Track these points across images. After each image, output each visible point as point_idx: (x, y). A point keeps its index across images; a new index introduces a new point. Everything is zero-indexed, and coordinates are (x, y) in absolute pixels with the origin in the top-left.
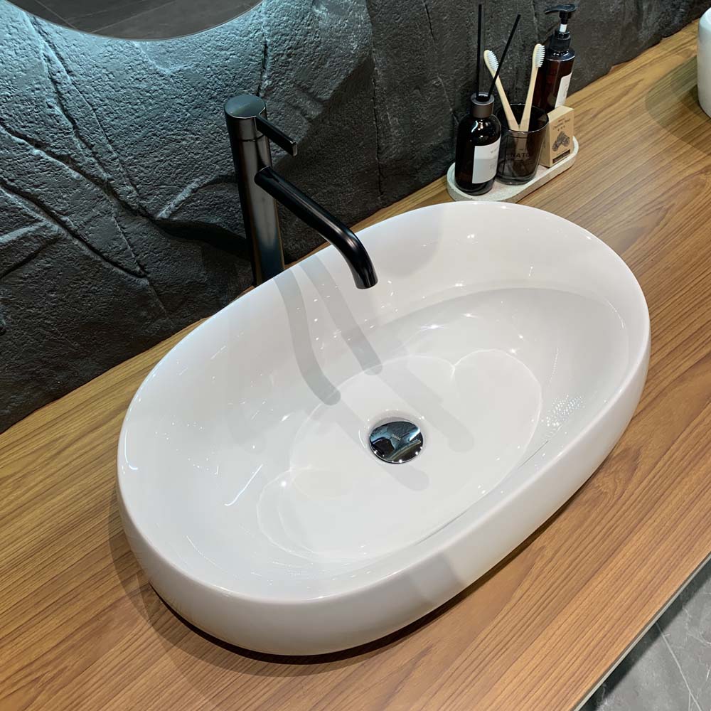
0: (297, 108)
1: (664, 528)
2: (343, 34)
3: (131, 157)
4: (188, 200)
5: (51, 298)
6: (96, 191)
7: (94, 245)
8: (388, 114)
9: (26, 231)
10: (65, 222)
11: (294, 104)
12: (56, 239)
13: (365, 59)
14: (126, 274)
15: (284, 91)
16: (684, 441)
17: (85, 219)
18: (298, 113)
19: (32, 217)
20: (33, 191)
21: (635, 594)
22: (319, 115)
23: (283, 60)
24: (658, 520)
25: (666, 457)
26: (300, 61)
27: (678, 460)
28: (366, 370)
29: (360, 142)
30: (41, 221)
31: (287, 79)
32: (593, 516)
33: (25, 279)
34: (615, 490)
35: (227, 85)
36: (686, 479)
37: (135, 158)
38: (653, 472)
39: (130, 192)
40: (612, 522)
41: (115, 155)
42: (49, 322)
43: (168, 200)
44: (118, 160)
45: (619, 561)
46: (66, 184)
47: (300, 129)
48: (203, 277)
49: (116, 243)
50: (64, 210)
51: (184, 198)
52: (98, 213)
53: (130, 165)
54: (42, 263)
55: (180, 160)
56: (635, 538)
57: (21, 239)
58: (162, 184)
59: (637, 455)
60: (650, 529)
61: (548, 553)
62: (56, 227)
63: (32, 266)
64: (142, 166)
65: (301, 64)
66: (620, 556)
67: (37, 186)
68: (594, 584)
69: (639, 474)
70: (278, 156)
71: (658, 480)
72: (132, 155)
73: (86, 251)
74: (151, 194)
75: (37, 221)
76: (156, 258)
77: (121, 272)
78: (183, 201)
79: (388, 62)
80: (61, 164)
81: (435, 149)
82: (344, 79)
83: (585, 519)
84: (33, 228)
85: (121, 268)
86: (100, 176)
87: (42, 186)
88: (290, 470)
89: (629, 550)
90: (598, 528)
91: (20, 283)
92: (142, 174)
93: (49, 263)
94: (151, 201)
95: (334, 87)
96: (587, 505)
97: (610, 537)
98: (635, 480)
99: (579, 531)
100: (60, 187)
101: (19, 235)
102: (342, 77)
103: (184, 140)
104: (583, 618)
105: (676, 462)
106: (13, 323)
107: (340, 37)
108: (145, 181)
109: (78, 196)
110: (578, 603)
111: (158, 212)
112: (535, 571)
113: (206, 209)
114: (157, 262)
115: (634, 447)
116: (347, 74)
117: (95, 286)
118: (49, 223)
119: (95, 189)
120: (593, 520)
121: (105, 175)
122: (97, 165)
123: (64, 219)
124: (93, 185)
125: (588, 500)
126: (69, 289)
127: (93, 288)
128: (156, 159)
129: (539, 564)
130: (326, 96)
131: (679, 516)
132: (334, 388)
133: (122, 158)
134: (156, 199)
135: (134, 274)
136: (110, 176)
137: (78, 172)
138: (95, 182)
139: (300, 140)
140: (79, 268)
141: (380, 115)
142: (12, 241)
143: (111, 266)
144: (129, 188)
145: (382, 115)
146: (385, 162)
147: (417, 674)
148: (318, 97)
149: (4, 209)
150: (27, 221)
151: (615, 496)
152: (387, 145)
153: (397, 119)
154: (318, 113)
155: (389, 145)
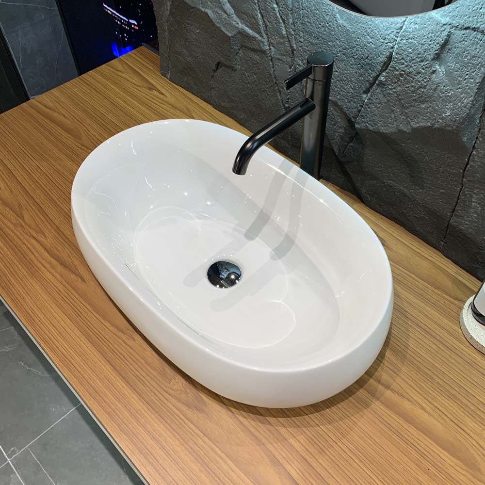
0: (393, 111)
1: (140, 417)
2: (444, 98)
5: (253, 77)
6: (289, 49)
7: (275, 72)
8: (474, 196)
9: (257, 37)
10: (271, 49)
11: (392, 107)
12: (264, 52)
13: (450, 129)
14: (281, 101)
15: (389, 93)
16: (212, 449)
17: (279, 57)
19: (262, 33)
20: (267, 22)
21: (97, 389)
23: (396, 74)
24: (146, 414)
25: (198, 432)
26: (407, 86)
27: (195, 440)
28: (273, 252)
29: (442, 189)
30: (264, 39)
31: (394, 88)
32: (153, 372)
34: (172, 389)
35: (362, 58)
36: (178, 442)
38: (184, 419)
39: (299, 65)
40: (148, 383)
41: (302, 40)
42: (249, 86)
45: (120, 383)
46: (278, 32)
47: (389, 126)
50: (273, 44)
52: (285, 60)
53: (305, 52)
54: (256, 57)
56: (134, 396)
57: (253, 37)
59: (200, 410)
60: (140, 407)
61: (131, 343)
62: (267, 48)
63: (253, 55)
65: (407, 87)
66: (123, 385)
67: (269, 22)
68: (107, 366)
69: (184, 408)
70: (366, 125)
71: (179, 422)
73: (272, 72)
75: (263, 37)
77: (280, 98)
80: (281, 21)
83: (151, 367)
84: (260, 38)
85: (281, 96)
87: (270, 24)
88: (197, 221)
89: (127, 391)
90: (144, 374)
91: (248, 57)
93: (259, 60)
95: (421, 124)
96: (161, 369)
97: (137, 381)
98: (178, 404)
99: (143, 362)
100: (276, 31)
101: (254, 35)
102: (429, 124)
104: (88, 357)
105: (193, 438)
106: (239, 71)
107: (441, 97)
109: (281, 44)
110: (97, 356)
112: (120, 334)
115: (207, 410)
116: (433, 125)
117: (269, 92)
118: (266, 43)
119: (289, 48)
121: (295, 45)
122: (293, 37)
123: (271, 47)
125: (165, 371)
126: (261, 81)
129: (124, 337)
130: (414, 124)
131: (148, 430)
132: (257, 236)
133: (303, 44)
135: (284, 106)
136: (296, 48)
137: (286, 32)
138: (290, 45)
139: (384, 131)
140: (267, 76)
141: (466, 189)
142: (250, 35)
143: (278, 91)
144: (300, 63)
145: (468, 191)
146: (454, 224)
147: (73, 276)
148: (409, 120)
149: (255, 19)
150: (259, 33)
151: (167, 389)
152: (462, 215)
153: (480, 208)
154: (405, 129)
155: (463, 217)
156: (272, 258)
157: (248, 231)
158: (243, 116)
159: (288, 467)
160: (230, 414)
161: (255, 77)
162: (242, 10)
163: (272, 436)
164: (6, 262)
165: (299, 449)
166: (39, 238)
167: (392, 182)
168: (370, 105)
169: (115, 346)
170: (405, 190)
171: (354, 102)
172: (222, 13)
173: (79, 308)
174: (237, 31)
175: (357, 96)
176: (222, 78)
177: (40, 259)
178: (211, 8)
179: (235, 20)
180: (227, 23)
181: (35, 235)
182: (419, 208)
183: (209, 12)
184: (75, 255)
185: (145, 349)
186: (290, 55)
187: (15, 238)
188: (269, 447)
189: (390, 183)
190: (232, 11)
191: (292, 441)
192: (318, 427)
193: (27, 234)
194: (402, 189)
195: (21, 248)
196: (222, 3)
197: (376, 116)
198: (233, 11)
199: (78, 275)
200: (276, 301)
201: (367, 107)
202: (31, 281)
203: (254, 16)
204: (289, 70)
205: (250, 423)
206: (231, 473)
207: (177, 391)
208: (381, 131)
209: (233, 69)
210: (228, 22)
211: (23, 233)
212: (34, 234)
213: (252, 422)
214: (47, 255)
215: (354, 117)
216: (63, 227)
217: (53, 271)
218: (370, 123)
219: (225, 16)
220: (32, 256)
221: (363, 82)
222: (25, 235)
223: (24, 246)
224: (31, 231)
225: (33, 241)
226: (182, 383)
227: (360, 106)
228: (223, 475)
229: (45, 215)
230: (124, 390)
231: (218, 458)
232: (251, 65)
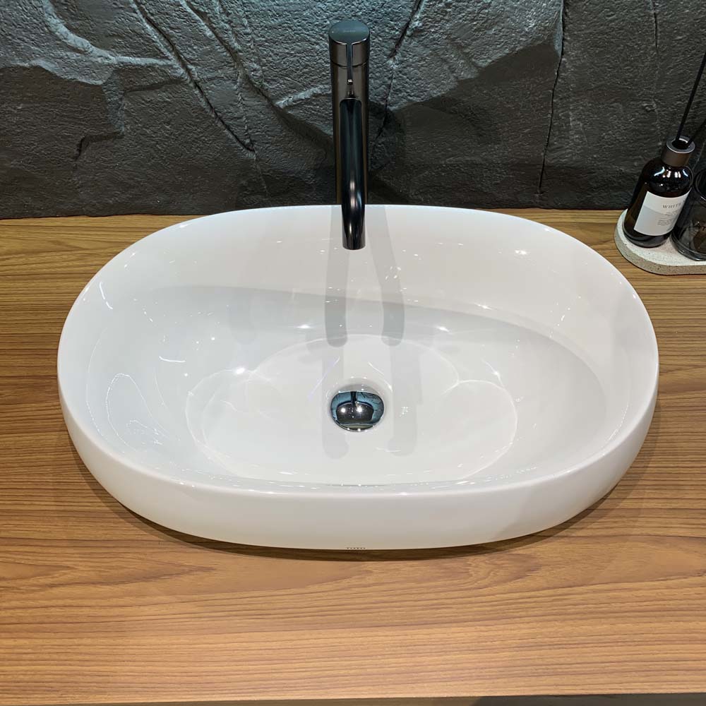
0: (445, 61)
1: (489, 643)
2: (521, 7)
3: (264, 39)
4: (307, 101)
5: (165, 129)
6: (226, 56)
7: (211, 102)
8: (571, 113)
9: (154, 62)
10: (191, 70)
11: (442, 57)
12: (178, 81)
13: (540, 42)
14: (235, 140)
15: (434, 39)
16: (595, 592)
17: (209, 76)
18: (446, 67)
19: (162, 53)
20: (168, 31)
21: (403, 669)
22: (470, 79)
23: (440, 8)
24: (491, 633)
25: (560, 591)
26: (460, 16)
27: (570, 602)
28: (385, 337)
29: (526, 128)
30: (170, 60)
31: (441, 29)
32: (440, 583)
33: (147, 102)
34: (481, 579)
35: (374, 10)
36: (558, 623)
37: (266, 41)
38: (533, 593)
39: (255, 70)
40: (448, 601)
41: (248, 30)
42: (160, 148)
43: (290, 92)
44: (250, 36)
45: (420, 634)
46: (197, 38)
47: (443, 84)
48: (309, 179)
49: (232, 109)
50: (192, 60)
51: (303, 98)
52: (222, 76)
53: (260, 46)
54: (163, 96)
55: (309, 61)
56: (453, 629)
57: (150, 67)
58: (287, 75)
59: (537, 568)
60: (475, 634)
61: (370, 579)
62: (182, 71)
63: (155, 94)
64: (272, 52)
65: (460, 19)
66: (425, 631)
67: (172, 28)
68: (380, 633)
69: (519, 584)
70: (409, 100)
72: (264, 37)
73: (203, 104)
74: (275, 81)
75: (167, 58)
76: (267, 139)
77: (231, 136)
78: (302, 100)
79: (584, 59)
80: (198, 18)
81: (623, 175)
82: (508, 54)
83: (429, 580)
84: (161, 63)
85: (232, 133)
86: (230, 43)
87: (177, 31)
89: (438, 633)
90: (432, 596)
91: (143, 104)
92: (270, 59)
93: (169, 98)
94: (274, 87)
95: (494, 58)
97: (434, 611)
98: (508, 586)
99: (413, 584)
100: (192, 38)
101: (148, 63)
102: (507, 51)
103: (317, 44)
104: (343, 648)
105: (565, 602)
106: (130, 133)
107: (516, 8)
108: (272, 66)
109: (209, 53)
110: (352, 635)
111: (278, 99)
112: (345, 583)
113: (323, 117)
114: (267, 143)
115: (540, 560)
116: (513, 49)
117: (206, 137)
118: (177, 65)
119: (225, 54)
120: (436, 587)
121: (236, 44)
122: (230, 32)
123: (190, 67)
124: (223, 49)
125: (448, 569)
126: (183, 129)
127: (204, 138)
128: (287, 51)
129: (353, 581)
130: (483, 63)
131: (515, 645)
132: (346, 333)
133: (254, 36)
134: (278, 87)
135: (243, 144)
136: (240, 48)
137: (213, 32)
138: (226, 47)
139: (439, 94)
140: (194, 115)
141: (559, 111)
142: (140, 65)
143: (223, 127)
144: (256, 66)
145: (562, 112)
146: (553, 162)
147: (186, 579)
148: (473, 60)
149: (140, 35)
150: (158, 54)
151: (476, 584)
152: (560, 145)
153: (581, 124)
154: (469, 76)
155: (562, 147)
156: (392, 344)
157: (329, 336)
158: (160, 199)
159: (672, 532)
160: (566, 540)
161: (168, 127)
162: (109, 32)
163: (625, 519)
164: (55, 656)
165: (660, 506)
166: (63, 579)
167: (451, 158)
168: (405, 70)
169: (357, 601)
170: (473, 158)
171: (378, 78)
172: (68, 53)
173: (248, 607)
174: (111, 70)
175: (378, 67)
176: (97, 160)
177: (104, 603)
178: (42, 56)
179: (98, 54)
180: (87, 67)
181: (49, 581)
182: (498, 169)
183: (41, 63)
184: (152, 551)
185: (398, 570)
186: (228, 63)
187: (19, 613)
188: (636, 531)
189: (450, 161)
190: (86, 43)
191: (645, 505)
192: (648, 469)
193: (33, 591)
194: (469, 159)
195: (48, 617)
196: (61, 37)
197: (420, 79)
198: (88, 42)
199: (191, 570)
200: (454, 386)
201: (400, 75)
202: (132, 641)
203: (138, 32)
204: (235, 87)
205: (591, 528)
206: (639, 593)
207: (489, 573)
208: (435, 96)
209: (117, 136)
210: (87, 64)
211: (24, 596)
212: (43, 581)
213: (593, 526)
214: (106, 589)
215: (383, 99)
216: (80, 532)
217: (147, 599)
218: (413, 94)
219: (74, 56)
220: (86, 611)
221: (384, 44)
222: (31, 595)
223: (53, 609)
224: (31, 581)
225: (56, 591)
226: (483, 561)
227: (389, 78)
228: (634, 604)
229: (25, 541)
230: (433, 636)
231: (611, 594)
232: (153, 112)
